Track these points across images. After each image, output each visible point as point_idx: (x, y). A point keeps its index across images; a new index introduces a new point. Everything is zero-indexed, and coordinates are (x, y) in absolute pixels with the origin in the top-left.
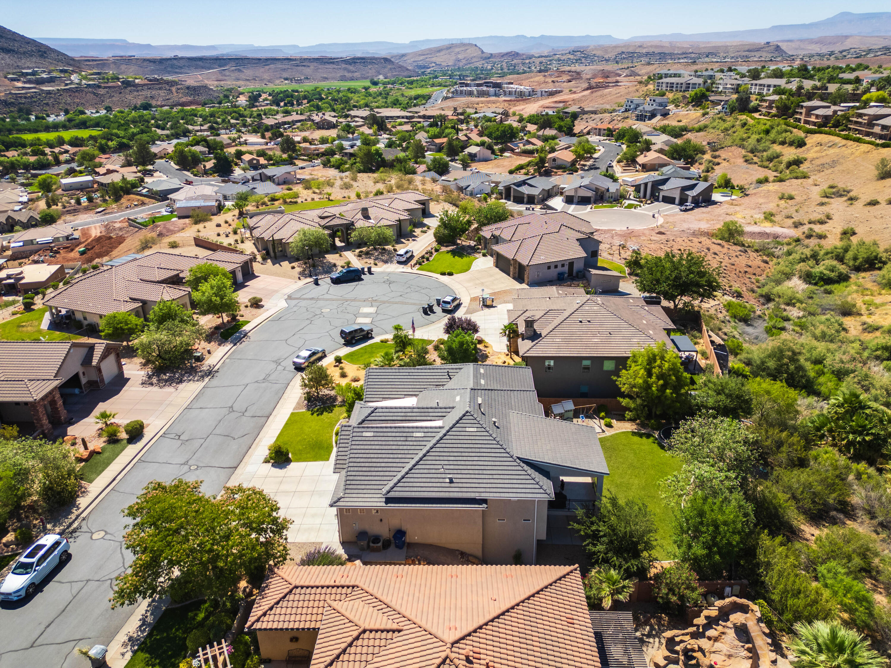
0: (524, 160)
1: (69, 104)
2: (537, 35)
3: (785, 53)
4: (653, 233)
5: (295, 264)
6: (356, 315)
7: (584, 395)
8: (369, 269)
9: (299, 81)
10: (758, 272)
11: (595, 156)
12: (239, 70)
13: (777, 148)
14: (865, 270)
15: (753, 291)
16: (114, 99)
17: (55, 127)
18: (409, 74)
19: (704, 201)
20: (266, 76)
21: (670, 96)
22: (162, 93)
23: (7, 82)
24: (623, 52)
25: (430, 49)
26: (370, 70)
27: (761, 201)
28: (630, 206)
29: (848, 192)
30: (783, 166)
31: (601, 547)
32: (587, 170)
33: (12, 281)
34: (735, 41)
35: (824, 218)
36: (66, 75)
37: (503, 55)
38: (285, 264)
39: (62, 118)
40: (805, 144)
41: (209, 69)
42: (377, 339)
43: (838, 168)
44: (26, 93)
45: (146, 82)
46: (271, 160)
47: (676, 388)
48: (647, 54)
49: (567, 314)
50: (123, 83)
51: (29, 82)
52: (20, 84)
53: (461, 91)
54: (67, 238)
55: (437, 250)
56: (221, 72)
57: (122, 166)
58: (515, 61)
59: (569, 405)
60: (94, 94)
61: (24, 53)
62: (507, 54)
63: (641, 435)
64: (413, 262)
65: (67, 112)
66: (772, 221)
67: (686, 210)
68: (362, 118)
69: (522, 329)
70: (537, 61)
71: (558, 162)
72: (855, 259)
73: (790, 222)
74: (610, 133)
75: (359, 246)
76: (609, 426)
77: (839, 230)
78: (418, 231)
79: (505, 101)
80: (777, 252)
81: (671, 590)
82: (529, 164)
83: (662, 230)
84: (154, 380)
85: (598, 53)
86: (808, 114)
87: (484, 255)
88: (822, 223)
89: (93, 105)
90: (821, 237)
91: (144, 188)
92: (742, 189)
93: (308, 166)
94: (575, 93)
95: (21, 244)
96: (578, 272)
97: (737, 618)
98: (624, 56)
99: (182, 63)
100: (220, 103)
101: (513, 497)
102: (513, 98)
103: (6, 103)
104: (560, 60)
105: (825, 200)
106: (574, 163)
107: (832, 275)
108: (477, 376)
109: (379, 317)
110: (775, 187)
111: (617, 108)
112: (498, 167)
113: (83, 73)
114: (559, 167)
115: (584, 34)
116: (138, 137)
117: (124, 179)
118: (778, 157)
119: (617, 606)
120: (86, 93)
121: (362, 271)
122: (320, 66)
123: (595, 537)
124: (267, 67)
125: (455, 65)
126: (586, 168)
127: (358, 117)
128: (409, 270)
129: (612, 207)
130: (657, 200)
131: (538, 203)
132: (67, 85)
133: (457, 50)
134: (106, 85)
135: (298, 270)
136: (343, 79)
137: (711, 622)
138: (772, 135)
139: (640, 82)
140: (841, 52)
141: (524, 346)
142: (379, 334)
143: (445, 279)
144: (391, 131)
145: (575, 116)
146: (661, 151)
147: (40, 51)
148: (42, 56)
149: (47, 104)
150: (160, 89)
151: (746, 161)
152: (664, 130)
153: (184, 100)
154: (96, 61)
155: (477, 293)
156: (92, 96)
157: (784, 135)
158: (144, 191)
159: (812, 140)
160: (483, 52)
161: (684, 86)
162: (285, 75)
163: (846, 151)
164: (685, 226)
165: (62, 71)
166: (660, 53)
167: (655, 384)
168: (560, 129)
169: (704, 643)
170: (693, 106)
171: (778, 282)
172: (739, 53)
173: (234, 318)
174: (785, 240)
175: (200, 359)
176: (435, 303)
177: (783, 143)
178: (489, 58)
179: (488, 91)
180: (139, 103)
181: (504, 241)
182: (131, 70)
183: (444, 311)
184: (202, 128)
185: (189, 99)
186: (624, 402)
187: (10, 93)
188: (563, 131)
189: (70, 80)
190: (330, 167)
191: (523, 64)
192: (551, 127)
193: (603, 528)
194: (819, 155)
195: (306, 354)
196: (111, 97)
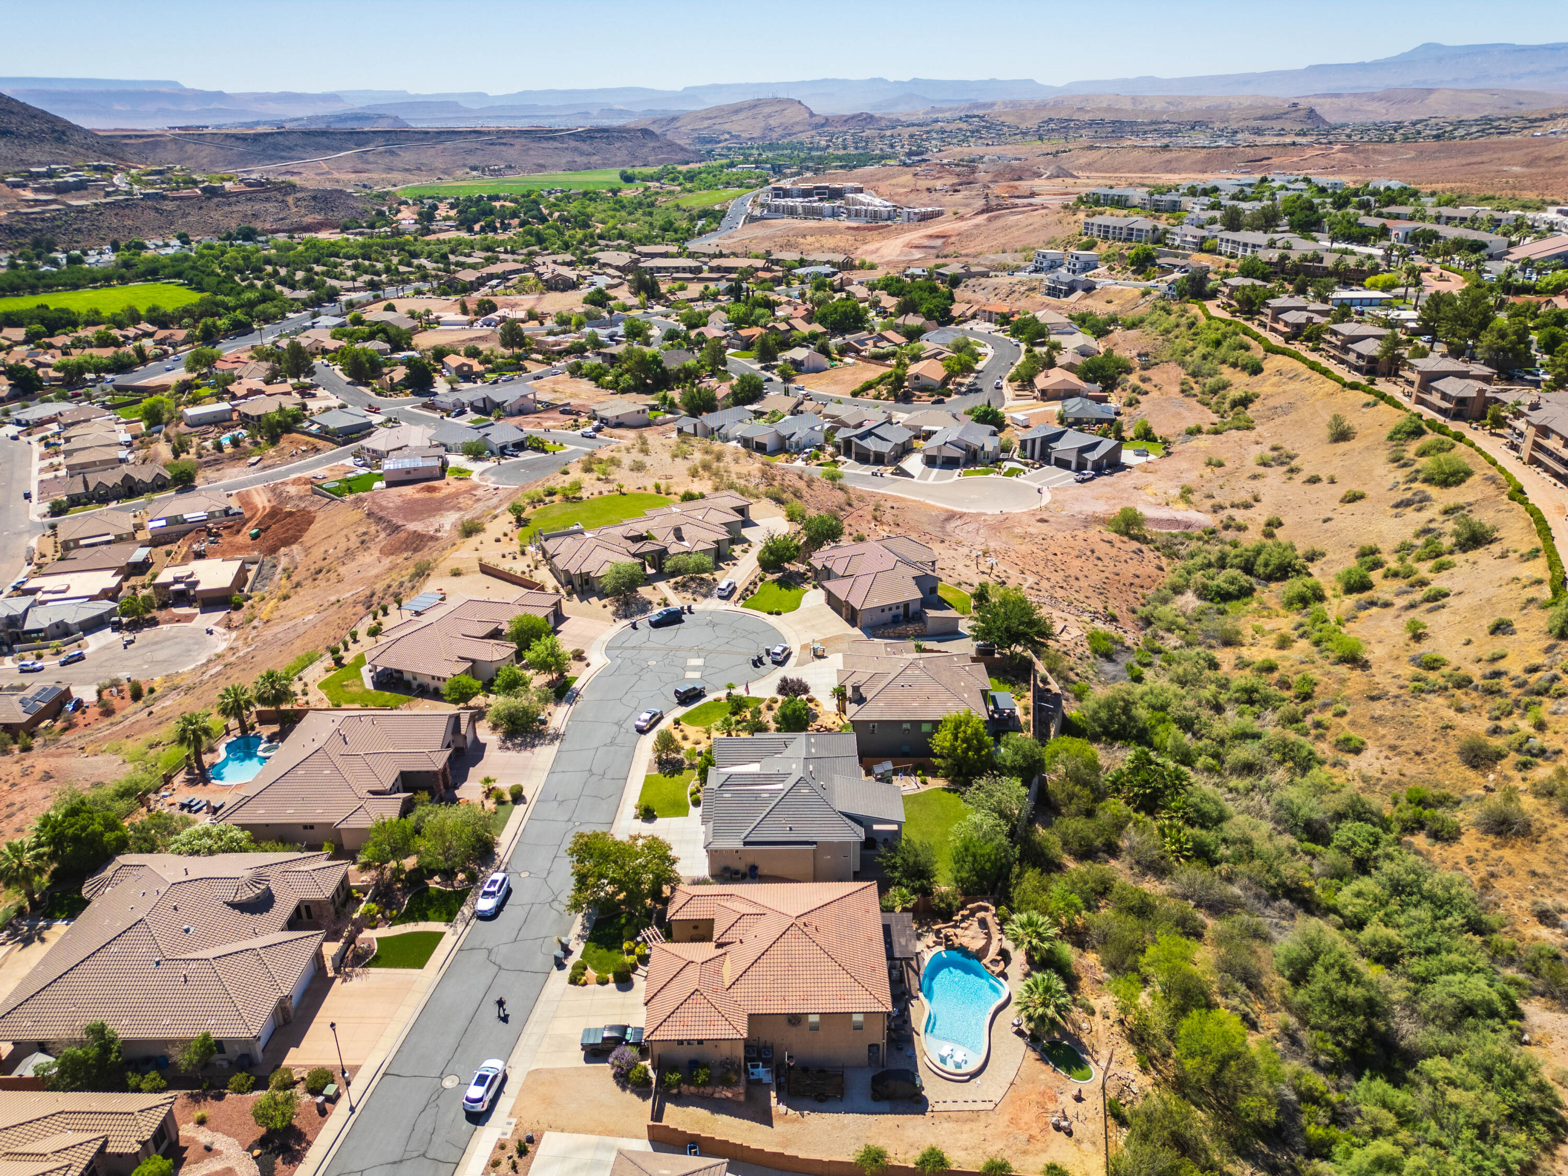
0: (874, 372)
1: (116, 229)
2: (906, 79)
3: (1324, 122)
4: (1033, 521)
5: (605, 601)
6: (685, 668)
7: (905, 755)
8: (689, 608)
9: (496, 173)
10: (1147, 582)
11: (979, 366)
12: (392, 153)
13: (1227, 373)
14: (1278, 580)
15: (1134, 612)
16: (190, 218)
17: (104, 279)
18: (686, 157)
19: (1109, 466)
20: (439, 163)
21: (1103, 248)
22: (271, 207)
23: (7, 190)
24: (1051, 120)
25: (720, 109)
26: (620, 151)
27: (1184, 465)
28: (1012, 472)
29: (1292, 458)
30: (1227, 406)
31: (897, 874)
32: (965, 393)
33: (181, 586)
34: (1244, 96)
35: (1249, 498)
36: (105, 175)
37: (847, 120)
38: (594, 600)
39: (110, 257)
40: (1261, 370)
41: (340, 150)
42: (710, 698)
43: (1293, 416)
44: (43, 212)
45: (242, 187)
46: (489, 362)
47: (978, 751)
48: (1092, 123)
49: (891, 677)
50: (203, 190)
51: (44, 189)
52: (29, 195)
53: (777, 207)
54: (226, 512)
55: (761, 580)
56: (360, 156)
57: (268, 382)
58: (868, 133)
59: (888, 765)
60: (157, 210)
61: (30, 135)
62: (853, 117)
63: (949, 791)
64: (736, 596)
65: (115, 248)
66: (1188, 502)
67: (1083, 481)
68: (617, 268)
69: (849, 693)
70: (906, 132)
71: (922, 381)
72: (1266, 565)
73: (1209, 503)
74: (1004, 319)
75: (673, 574)
76: (924, 783)
77: (1263, 520)
78: (738, 549)
79: (849, 228)
80: (1183, 551)
81: (942, 900)
82: (881, 380)
83: (1045, 516)
84: (509, 744)
85: (1009, 120)
86: (1276, 319)
87: (815, 587)
88: (1247, 506)
89: (158, 230)
90: (1241, 528)
91: (313, 423)
92: (1166, 442)
93: (547, 373)
94: (962, 218)
95: (163, 523)
96: (915, 613)
97: (980, 915)
98: (1052, 126)
99: (291, 140)
100: (372, 226)
101: (835, 839)
102: (861, 224)
103: (11, 231)
104: (943, 132)
105: (1262, 470)
106: (945, 381)
107: (1232, 588)
108: (808, 745)
109: (707, 672)
110: (1207, 443)
111: (1023, 264)
112: (836, 383)
113: (133, 171)
114: (923, 389)
115: (986, 78)
116: (260, 307)
117: (281, 409)
118: (1224, 388)
119: (905, 910)
120: (144, 209)
121: (681, 612)
122: (532, 145)
123: (894, 868)
124: (441, 147)
125: (763, 138)
126: (963, 389)
127: (610, 265)
128: (732, 607)
129: (987, 473)
130: (1049, 464)
131: (890, 463)
132: (108, 194)
133: (767, 110)
134: (175, 194)
135: (611, 609)
136: (571, 167)
137: (964, 918)
138: (1223, 349)
139: (1066, 207)
140: (1414, 124)
141: (852, 708)
142: (711, 691)
143: (772, 620)
144: (667, 300)
145: (955, 281)
146: (1070, 367)
147: (54, 131)
148: (58, 140)
149: (79, 230)
150: (268, 199)
151: (1183, 391)
152: (1083, 321)
153: (309, 219)
154: (141, 137)
155: (807, 638)
156: (153, 213)
157: (1236, 353)
158: (314, 428)
159: (1274, 363)
160: (812, 115)
161: (1125, 232)
162: (472, 161)
163: (1309, 388)
164: (1076, 508)
165: (97, 169)
166: (1113, 122)
167: (961, 746)
168: (929, 316)
169: (958, 931)
170: (1134, 272)
171: (1165, 601)
172: (1246, 123)
173: (561, 675)
174: (1198, 532)
175: (544, 722)
176: (763, 653)
177: (1234, 365)
178: (823, 125)
179: (821, 209)
180: (234, 225)
181: (837, 577)
182: (203, 154)
183: (774, 662)
184: (357, 284)
185: (319, 217)
186: (937, 761)
187: (17, 213)
188: (935, 318)
189: (113, 185)
190: (581, 376)
191: (882, 137)
192: (915, 312)
193: (898, 861)
194: (1275, 389)
195: (648, 716)
196: (185, 215)
